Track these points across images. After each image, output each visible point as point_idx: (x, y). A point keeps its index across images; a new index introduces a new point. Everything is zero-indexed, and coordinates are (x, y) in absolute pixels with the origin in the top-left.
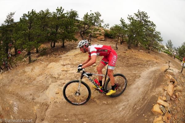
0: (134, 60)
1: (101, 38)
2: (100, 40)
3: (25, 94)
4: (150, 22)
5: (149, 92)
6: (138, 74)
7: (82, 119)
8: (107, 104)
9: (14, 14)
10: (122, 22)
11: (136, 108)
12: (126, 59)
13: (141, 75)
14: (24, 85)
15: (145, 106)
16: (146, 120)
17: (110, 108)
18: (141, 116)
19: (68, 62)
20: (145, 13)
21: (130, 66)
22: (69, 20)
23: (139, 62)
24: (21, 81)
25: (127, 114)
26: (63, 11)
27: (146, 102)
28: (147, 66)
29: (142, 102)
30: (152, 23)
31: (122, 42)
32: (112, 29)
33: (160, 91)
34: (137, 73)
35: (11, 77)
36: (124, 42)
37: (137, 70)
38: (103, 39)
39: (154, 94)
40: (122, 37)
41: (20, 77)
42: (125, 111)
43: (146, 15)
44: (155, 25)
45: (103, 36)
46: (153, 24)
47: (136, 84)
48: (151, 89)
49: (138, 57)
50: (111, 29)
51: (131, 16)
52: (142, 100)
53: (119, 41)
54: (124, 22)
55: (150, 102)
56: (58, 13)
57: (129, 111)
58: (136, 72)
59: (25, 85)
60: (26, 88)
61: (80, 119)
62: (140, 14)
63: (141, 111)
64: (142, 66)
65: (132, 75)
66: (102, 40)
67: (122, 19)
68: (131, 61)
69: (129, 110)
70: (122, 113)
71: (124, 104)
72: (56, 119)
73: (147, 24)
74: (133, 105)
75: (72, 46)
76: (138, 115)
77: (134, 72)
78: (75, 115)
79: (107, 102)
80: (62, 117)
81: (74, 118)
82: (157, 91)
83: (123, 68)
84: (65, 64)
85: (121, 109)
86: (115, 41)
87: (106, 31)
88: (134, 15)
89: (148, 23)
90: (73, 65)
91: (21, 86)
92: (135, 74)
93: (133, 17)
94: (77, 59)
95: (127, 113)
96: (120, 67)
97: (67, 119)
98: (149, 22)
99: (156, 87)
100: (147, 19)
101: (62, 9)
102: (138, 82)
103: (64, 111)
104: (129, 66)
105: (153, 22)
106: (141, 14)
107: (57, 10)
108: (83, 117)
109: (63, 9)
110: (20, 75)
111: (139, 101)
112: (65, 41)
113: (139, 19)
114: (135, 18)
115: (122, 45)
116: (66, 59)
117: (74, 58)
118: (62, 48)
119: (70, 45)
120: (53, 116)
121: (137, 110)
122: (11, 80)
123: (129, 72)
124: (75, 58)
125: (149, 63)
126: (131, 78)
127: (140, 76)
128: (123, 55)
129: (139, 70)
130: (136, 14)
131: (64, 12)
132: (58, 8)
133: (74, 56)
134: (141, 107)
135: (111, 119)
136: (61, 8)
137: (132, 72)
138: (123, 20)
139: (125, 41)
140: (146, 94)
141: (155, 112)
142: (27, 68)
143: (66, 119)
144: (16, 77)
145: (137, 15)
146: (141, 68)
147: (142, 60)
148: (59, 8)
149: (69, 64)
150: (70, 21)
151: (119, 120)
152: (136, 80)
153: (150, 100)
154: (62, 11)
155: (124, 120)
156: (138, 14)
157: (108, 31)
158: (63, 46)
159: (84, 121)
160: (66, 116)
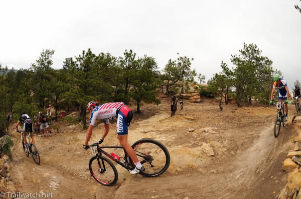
0: (249, 118)
1: (195, 99)
2: (195, 102)
3: (76, 169)
4: (264, 59)
5: (274, 151)
6: (256, 135)
7: (182, 193)
8: (218, 173)
9: (52, 53)
10: (224, 67)
11: (259, 172)
12: (237, 119)
13: (260, 135)
14: (74, 157)
15: (271, 167)
16: (277, 182)
17: (222, 178)
18: (268, 179)
19: (150, 128)
20: (254, 45)
21: (243, 127)
22: (145, 71)
23: (255, 120)
24: (69, 151)
25: (248, 181)
26: (134, 57)
27: (272, 162)
28: (268, 123)
29: (266, 164)
30: (266, 60)
31: (228, 101)
32: (210, 83)
33: (289, 146)
34: (254, 134)
35: (50, 143)
36: (231, 100)
37: (253, 130)
38: (199, 100)
39: (282, 151)
40: (227, 93)
41: (68, 146)
42: (244, 178)
43: (256, 49)
44: (271, 62)
45: (198, 95)
46: (268, 61)
47: (255, 146)
48: (277, 147)
49: (254, 115)
50: (208, 83)
51: (236, 57)
52: (267, 162)
53: (224, 100)
54: (227, 68)
55: (278, 161)
56: (128, 60)
57: (251, 177)
58: (253, 132)
59: (76, 157)
60: (77, 161)
61: (178, 195)
62: (247, 50)
63: (268, 173)
64: (260, 124)
65: (248, 136)
66: (197, 102)
67: (224, 62)
68: (244, 121)
69: (249, 176)
70: (241, 181)
71: (241, 170)
72: (136, 196)
73: (261, 64)
74: (254, 169)
75: (152, 112)
76: (264, 179)
77: (251, 133)
78: (169, 190)
79: (217, 171)
80: (148, 194)
81: (168, 194)
82: (284, 147)
83: (234, 130)
84: (146, 131)
85: (238, 176)
86: (217, 102)
87: (202, 87)
88: (240, 53)
89: (261, 61)
90: (160, 131)
91: (68, 158)
92: (252, 135)
93: (238, 57)
94: (164, 125)
95: (248, 179)
96: (230, 130)
97: (157, 196)
98: (262, 59)
99: (283, 143)
100: (258, 56)
101: (133, 53)
102: (257, 144)
103: (152, 185)
104: (241, 126)
105: (267, 58)
106: (249, 49)
107: (125, 54)
108: (182, 191)
109: (135, 54)
110: (68, 143)
111: (263, 163)
112: (142, 102)
113: (247, 59)
114: (242, 57)
115: (228, 106)
116: (147, 126)
117: (159, 124)
118: (137, 115)
119: (149, 110)
120: (132, 193)
121: (261, 174)
122: (51, 148)
123: (242, 134)
124: (161, 124)
125: (270, 119)
126: (246, 141)
127: (259, 137)
128: (232, 115)
129: (256, 130)
130: (241, 52)
131: (136, 59)
132: (126, 51)
133: (159, 122)
134: (266, 170)
135: (226, 189)
136: (131, 51)
137: (246, 133)
138: (225, 65)
139: (231, 98)
140: (270, 153)
141: (287, 166)
142: (81, 134)
143: (154, 196)
144: (60, 144)
145: (243, 53)
146: (260, 126)
147: (260, 117)
148: (128, 51)
149: (152, 131)
150: (147, 72)
151: (239, 189)
152: (254, 141)
153: (278, 159)
154: (132, 57)
155: (245, 188)
156: (244, 50)
157: (204, 87)
158: (138, 112)
159: (185, 196)
160: (154, 191)
